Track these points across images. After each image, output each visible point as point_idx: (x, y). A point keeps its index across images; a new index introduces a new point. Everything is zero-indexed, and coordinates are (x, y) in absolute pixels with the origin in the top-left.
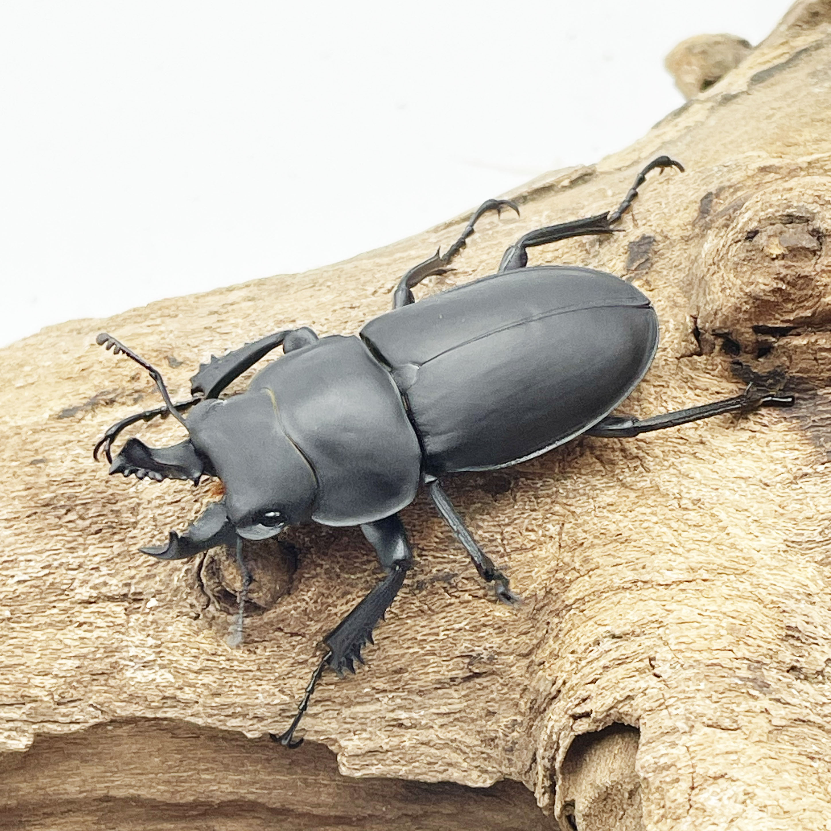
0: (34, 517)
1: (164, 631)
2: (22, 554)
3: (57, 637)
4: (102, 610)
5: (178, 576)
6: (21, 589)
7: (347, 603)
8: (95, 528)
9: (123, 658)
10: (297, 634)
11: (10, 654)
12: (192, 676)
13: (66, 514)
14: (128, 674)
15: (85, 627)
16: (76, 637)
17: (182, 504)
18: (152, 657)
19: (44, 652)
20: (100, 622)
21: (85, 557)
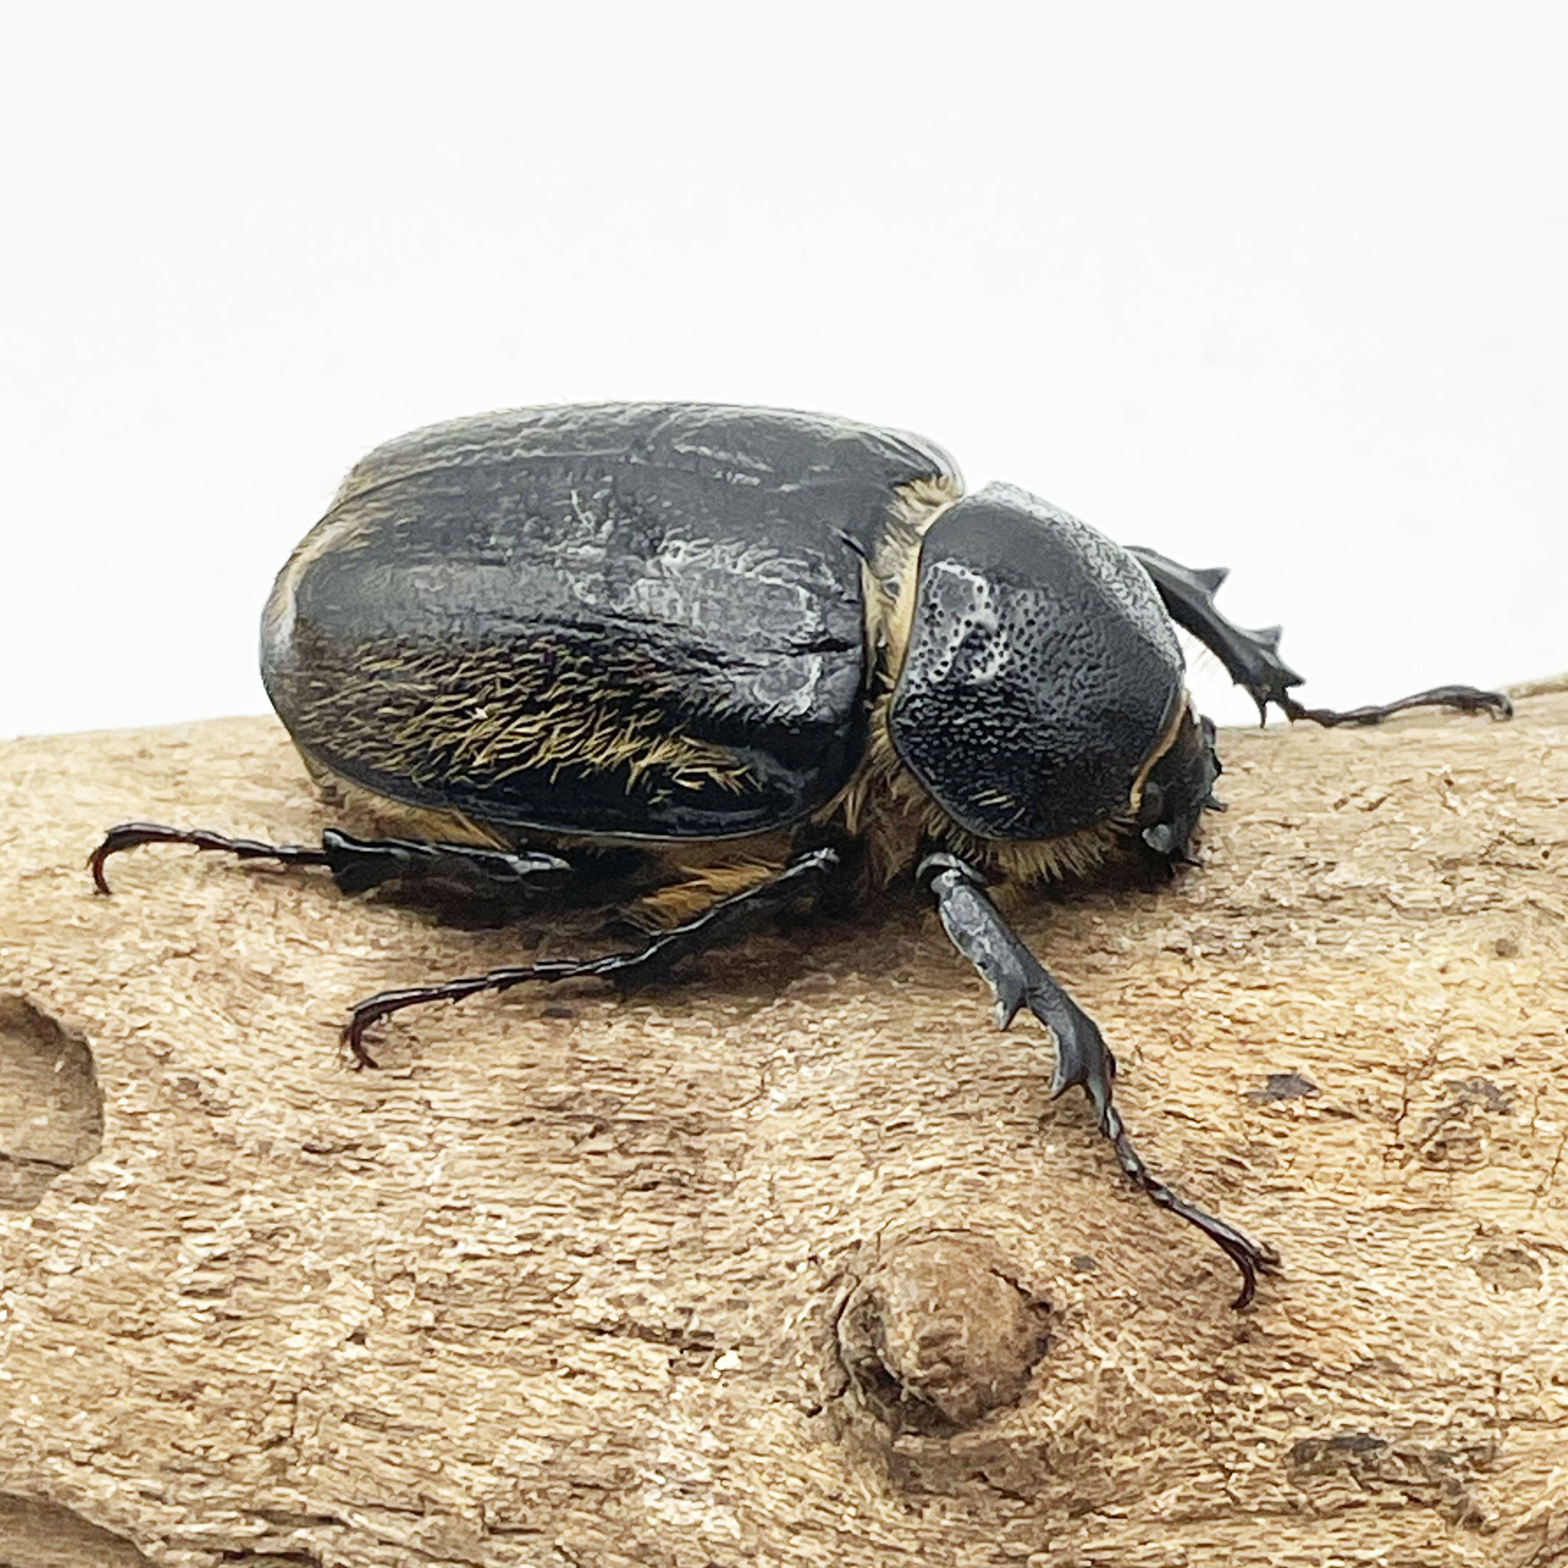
0: (523, 1128)
2: (484, 1200)
3: (519, 1388)
4: (622, 1353)
5: (795, 1316)
6: (467, 1271)
7: (1137, 1451)
8: (644, 1177)
9: (645, 1464)
10: (1015, 1496)
11: (414, 1402)
12: (777, 1533)
13: (592, 1135)
14: (649, 1499)
15: (580, 1380)
16: (556, 1397)
17: (835, 1167)
18: (704, 1475)
19: (487, 1416)
20: (612, 1378)
21: (612, 1233)
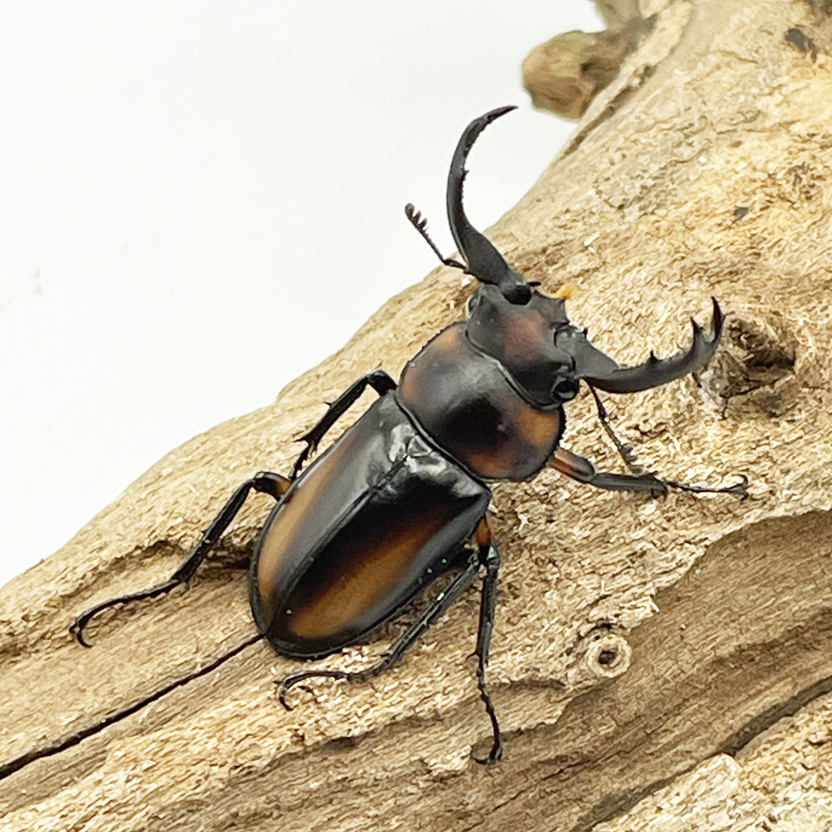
1: (706, 442)
